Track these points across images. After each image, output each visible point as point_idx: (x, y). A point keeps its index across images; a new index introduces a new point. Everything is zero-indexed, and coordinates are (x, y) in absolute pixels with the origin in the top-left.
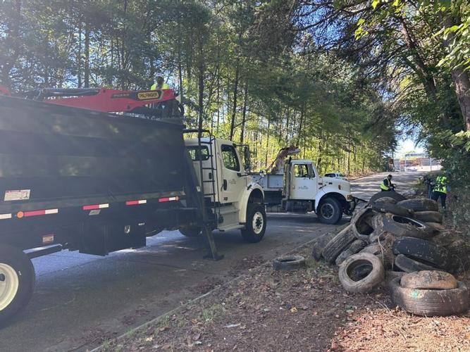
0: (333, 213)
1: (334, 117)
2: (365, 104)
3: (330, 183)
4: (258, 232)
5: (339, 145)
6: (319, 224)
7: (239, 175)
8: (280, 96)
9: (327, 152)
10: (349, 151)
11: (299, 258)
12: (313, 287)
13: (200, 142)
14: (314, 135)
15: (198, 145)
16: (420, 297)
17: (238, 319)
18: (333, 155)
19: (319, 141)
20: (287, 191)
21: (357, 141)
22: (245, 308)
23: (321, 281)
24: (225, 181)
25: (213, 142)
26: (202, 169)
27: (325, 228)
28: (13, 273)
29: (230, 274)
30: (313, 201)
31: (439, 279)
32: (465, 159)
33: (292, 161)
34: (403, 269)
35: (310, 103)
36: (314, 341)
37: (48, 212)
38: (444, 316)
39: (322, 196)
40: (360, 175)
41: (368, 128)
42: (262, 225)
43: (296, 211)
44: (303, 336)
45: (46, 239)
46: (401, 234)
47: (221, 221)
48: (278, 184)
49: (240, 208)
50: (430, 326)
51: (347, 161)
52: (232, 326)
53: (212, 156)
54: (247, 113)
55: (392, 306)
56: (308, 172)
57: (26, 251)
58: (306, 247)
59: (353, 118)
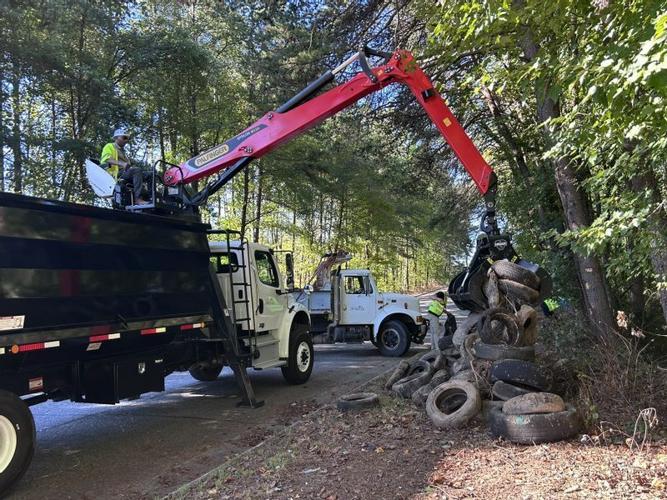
0: (399, 340)
1: (387, 208)
2: (430, 189)
3: (394, 301)
4: (304, 369)
5: (394, 248)
6: (380, 358)
7: (279, 292)
8: (313, 179)
9: (377, 259)
10: (408, 257)
11: (371, 396)
12: (394, 426)
13: (229, 248)
14: (359, 235)
15: (226, 251)
16: (526, 422)
17: (314, 464)
18: (386, 263)
19: (366, 242)
20: (336, 313)
21: (419, 242)
22: (319, 453)
23: (404, 419)
24: (261, 301)
25: (245, 246)
26: (232, 284)
27: (388, 362)
28: (8, 427)
29: (280, 422)
30: (371, 326)
31: (547, 402)
32: (565, 264)
33: (341, 272)
34: (503, 398)
35: (353, 187)
36: (413, 477)
37: (48, 345)
38: (552, 442)
39: (383, 318)
40: (424, 290)
41: (436, 223)
42: (309, 360)
43: (349, 340)
44: (398, 473)
45: (34, 384)
46: (497, 357)
47: (257, 355)
48: (321, 304)
49: (280, 338)
50: (539, 452)
51: (404, 271)
52: (311, 470)
53: (244, 267)
54: (263, 202)
55: (495, 436)
56: (364, 286)
57: (24, 397)
58: (371, 385)
59: (412, 209)
